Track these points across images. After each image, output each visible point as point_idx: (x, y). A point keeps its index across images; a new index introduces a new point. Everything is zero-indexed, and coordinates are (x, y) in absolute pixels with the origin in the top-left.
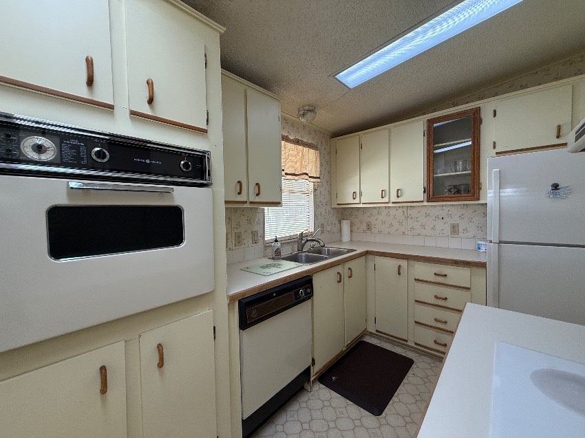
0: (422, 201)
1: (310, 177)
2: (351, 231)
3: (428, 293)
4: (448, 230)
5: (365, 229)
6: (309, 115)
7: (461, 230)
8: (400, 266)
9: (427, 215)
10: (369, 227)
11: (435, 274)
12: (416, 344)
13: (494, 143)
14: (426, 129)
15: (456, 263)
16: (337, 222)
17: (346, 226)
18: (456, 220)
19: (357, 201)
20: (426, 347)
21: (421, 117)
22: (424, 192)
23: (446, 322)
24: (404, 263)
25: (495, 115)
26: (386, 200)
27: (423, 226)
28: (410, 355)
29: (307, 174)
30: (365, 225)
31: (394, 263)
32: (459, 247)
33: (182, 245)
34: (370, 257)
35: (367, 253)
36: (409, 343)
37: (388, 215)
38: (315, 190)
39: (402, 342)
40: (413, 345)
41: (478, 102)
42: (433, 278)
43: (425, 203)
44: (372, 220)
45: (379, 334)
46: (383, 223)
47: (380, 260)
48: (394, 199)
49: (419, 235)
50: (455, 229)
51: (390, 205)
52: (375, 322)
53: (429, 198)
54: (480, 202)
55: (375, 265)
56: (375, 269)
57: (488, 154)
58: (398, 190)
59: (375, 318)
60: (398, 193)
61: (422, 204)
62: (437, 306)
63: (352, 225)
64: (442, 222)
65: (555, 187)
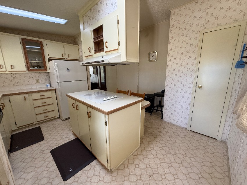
0: (26, 71)
3: (39, 103)
4: (35, 82)
7: (40, 81)
9: (25, 77)
11: (41, 96)
12: (38, 122)
13: (48, 54)
14: (21, 41)
15: (47, 91)
18: (37, 78)
20: (41, 121)
21: (19, 36)
22: (26, 67)
23: (47, 109)
24: (26, 96)
25: (47, 46)
26: (4, 70)
27: (24, 81)
32: (42, 86)
34: (6, 97)
35: (3, 95)
36: (35, 123)
39: (32, 124)
41: (42, 39)
42: (40, 98)
43: (27, 72)
45: (19, 128)
48: (9, 70)
49: (22, 85)
50: (38, 81)
51: (7, 72)
52: (16, 124)
53: (29, 70)
54: (48, 72)
55: (10, 100)
56: (10, 102)
57: (47, 57)
58: (11, 66)
59: (16, 123)
60: (12, 67)
61: (25, 72)
62: (43, 106)
64: (32, 79)
65: (68, 69)
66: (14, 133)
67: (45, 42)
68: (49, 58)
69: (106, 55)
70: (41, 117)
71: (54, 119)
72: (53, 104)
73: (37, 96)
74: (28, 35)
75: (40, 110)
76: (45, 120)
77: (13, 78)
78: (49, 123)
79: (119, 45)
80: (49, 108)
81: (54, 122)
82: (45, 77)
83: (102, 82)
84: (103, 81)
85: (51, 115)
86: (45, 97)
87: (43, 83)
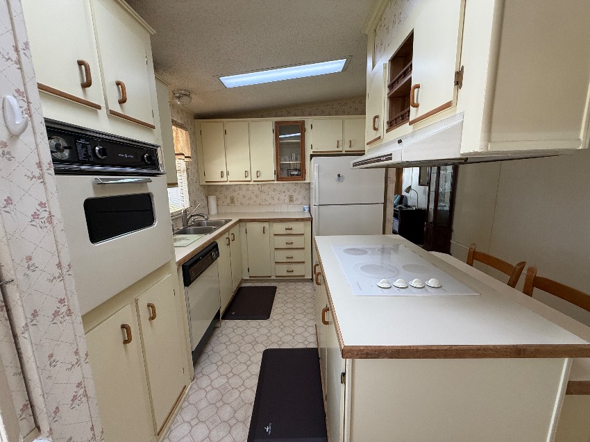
1: (186, 157)
2: (217, 205)
3: (281, 242)
4: (287, 200)
5: (229, 202)
6: (185, 99)
7: (294, 199)
8: (264, 227)
9: (274, 190)
10: (232, 200)
11: (286, 229)
12: (276, 277)
13: (311, 145)
14: (274, 128)
15: (297, 220)
16: (204, 198)
17: (212, 200)
18: (291, 193)
19: (225, 179)
20: (282, 277)
21: (274, 118)
22: (275, 174)
23: (293, 257)
24: (266, 225)
25: (312, 128)
26: (248, 179)
27: (273, 198)
28: (273, 284)
29: (183, 154)
30: (229, 198)
31: (259, 226)
32: (295, 211)
33: (156, 224)
34: (243, 224)
35: (240, 221)
36: (272, 278)
37: (248, 190)
38: (187, 169)
39: (267, 278)
40: (275, 278)
41: (303, 117)
42: (284, 232)
43: (276, 182)
44: (235, 194)
45: (253, 279)
46: (244, 196)
47: (249, 225)
48: (254, 178)
49: (271, 204)
50: (291, 199)
51: (251, 183)
52: (249, 271)
53: (278, 179)
54: (306, 181)
55: (246, 230)
56: (246, 233)
57: (309, 152)
58: (257, 171)
59: (248, 268)
60: (258, 173)
61: (273, 182)
62: (288, 249)
63: (218, 199)
64: (284, 194)
65: (339, 175)
66: (244, 285)
67: (309, 121)
68: (312, 153)
69: (413, 134)
70: (282, 271)
71: (301, 279)
72: (304, 248)
73: (280, 228)
74: (289, 114)
75: (281, 257)
76: (287, 276)
77: (260, 191)
78: (292, 285)
79: (458, 83)
80: (297, 256)
81: (299, 286)
82: (304, 192)
83: (439, 208)
84: (445, 205)
85: (298, 270)
86: (293, 232)
87: (299, 202)
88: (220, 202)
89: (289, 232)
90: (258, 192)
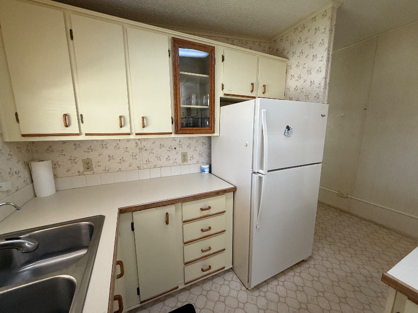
0: (170, 133)
2: (55, 176)
3: (193, 231)
4: (179, 160)
5: (82, 169)
7: (189, 158)
8: (167, 214)
9: (162, 146)
10: (88, 166)
12: (186, 284)
13: (223, 85)
14: (170, 48)
15: (217, 193)
18: (185, 149)
19: (73, 129)
22: (172, 123)
23: (210, 249)
24: (171, 209)
25: (223, 60)
30: (80, 163)
31: (160, 213)
36: (179, 288)
41: (214, 42)
42: (199, 215)
44: (93, 156)
46: (111, 158)
48: (137, 129)
49: (155, 167)
50: (184, 157)
51: (131, 137)
52: (138, 293)
53: (177, 130)
55: (132, 224)
56: (133, 230)
57: (219, 94)
58: (143, 118)
59: (138, 289)
60: (144, 122)
61: (169, 136)
62: (204, 237)
63: (55, 166)
64: (174, 152)
65: (288, 128)
68: (222, 96)
70: (194, 272)
72: (224, 231)
73: (192, 210)
75: (194, 251)
76: (201, 277)
77: (140, 148)
80: (216, 244)
85: (216, 262)
86: (212, 212)
87: (195, 161)
88: (61, 171)
89: (205, 213)
90: (136, 151)
